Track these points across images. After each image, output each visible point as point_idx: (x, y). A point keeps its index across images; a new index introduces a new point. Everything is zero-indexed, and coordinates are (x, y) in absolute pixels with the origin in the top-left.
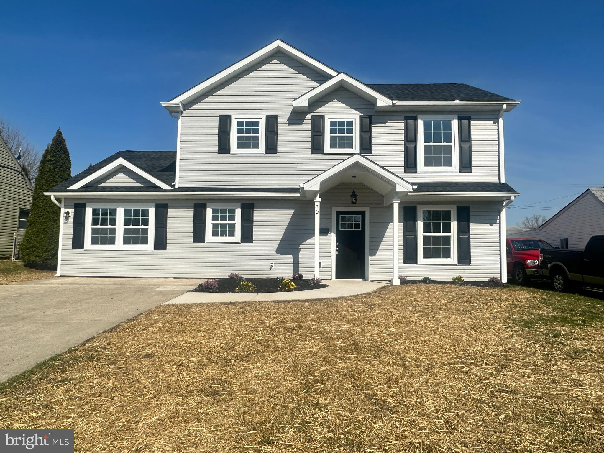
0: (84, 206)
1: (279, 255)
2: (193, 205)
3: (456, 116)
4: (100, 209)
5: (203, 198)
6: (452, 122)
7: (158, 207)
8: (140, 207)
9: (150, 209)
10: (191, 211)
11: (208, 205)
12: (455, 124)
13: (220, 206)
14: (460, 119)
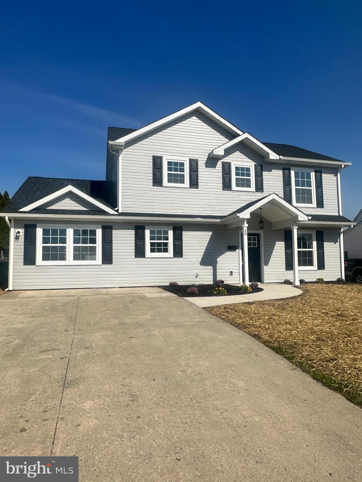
0: (35, 227)
1: (203, 266)
2: (134, 227)
3: (313, 170)
4: (51, 230)
5: (143, 222)
6: (311, 173)
7: (104, 228)
8: (89, 228)
9: (97, 230)
10: (133, 232)
11: (146, 227)
12: (313, 175)
13: (156, 229)
14: (316, 172)
